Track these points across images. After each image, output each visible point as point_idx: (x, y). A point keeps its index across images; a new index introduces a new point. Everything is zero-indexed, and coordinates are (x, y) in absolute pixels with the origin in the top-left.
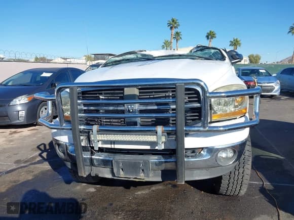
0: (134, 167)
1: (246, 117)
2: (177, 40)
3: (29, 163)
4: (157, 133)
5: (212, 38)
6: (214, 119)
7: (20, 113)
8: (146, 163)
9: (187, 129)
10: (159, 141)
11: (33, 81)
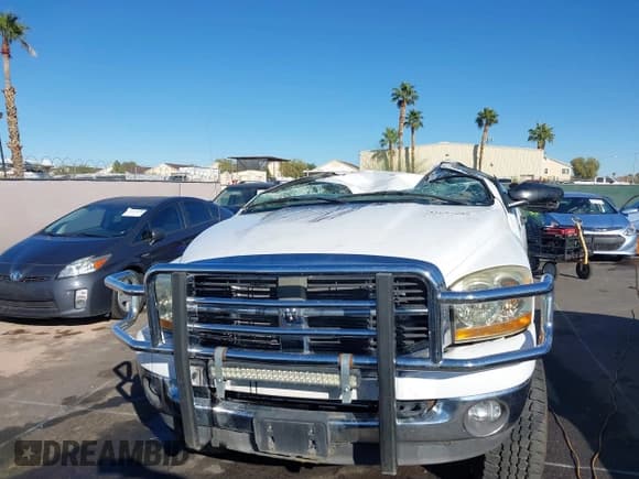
0: (295, 435)
1: (529, 336)
2: (413, 129)
3: (90, 405)
4: (340, 368)
5: (488, 124)
6: (460, 338)
7: (79, 293)
8: (320, 428)
9: (401, 363)
10: (344, 385)
11: (106, 225)
